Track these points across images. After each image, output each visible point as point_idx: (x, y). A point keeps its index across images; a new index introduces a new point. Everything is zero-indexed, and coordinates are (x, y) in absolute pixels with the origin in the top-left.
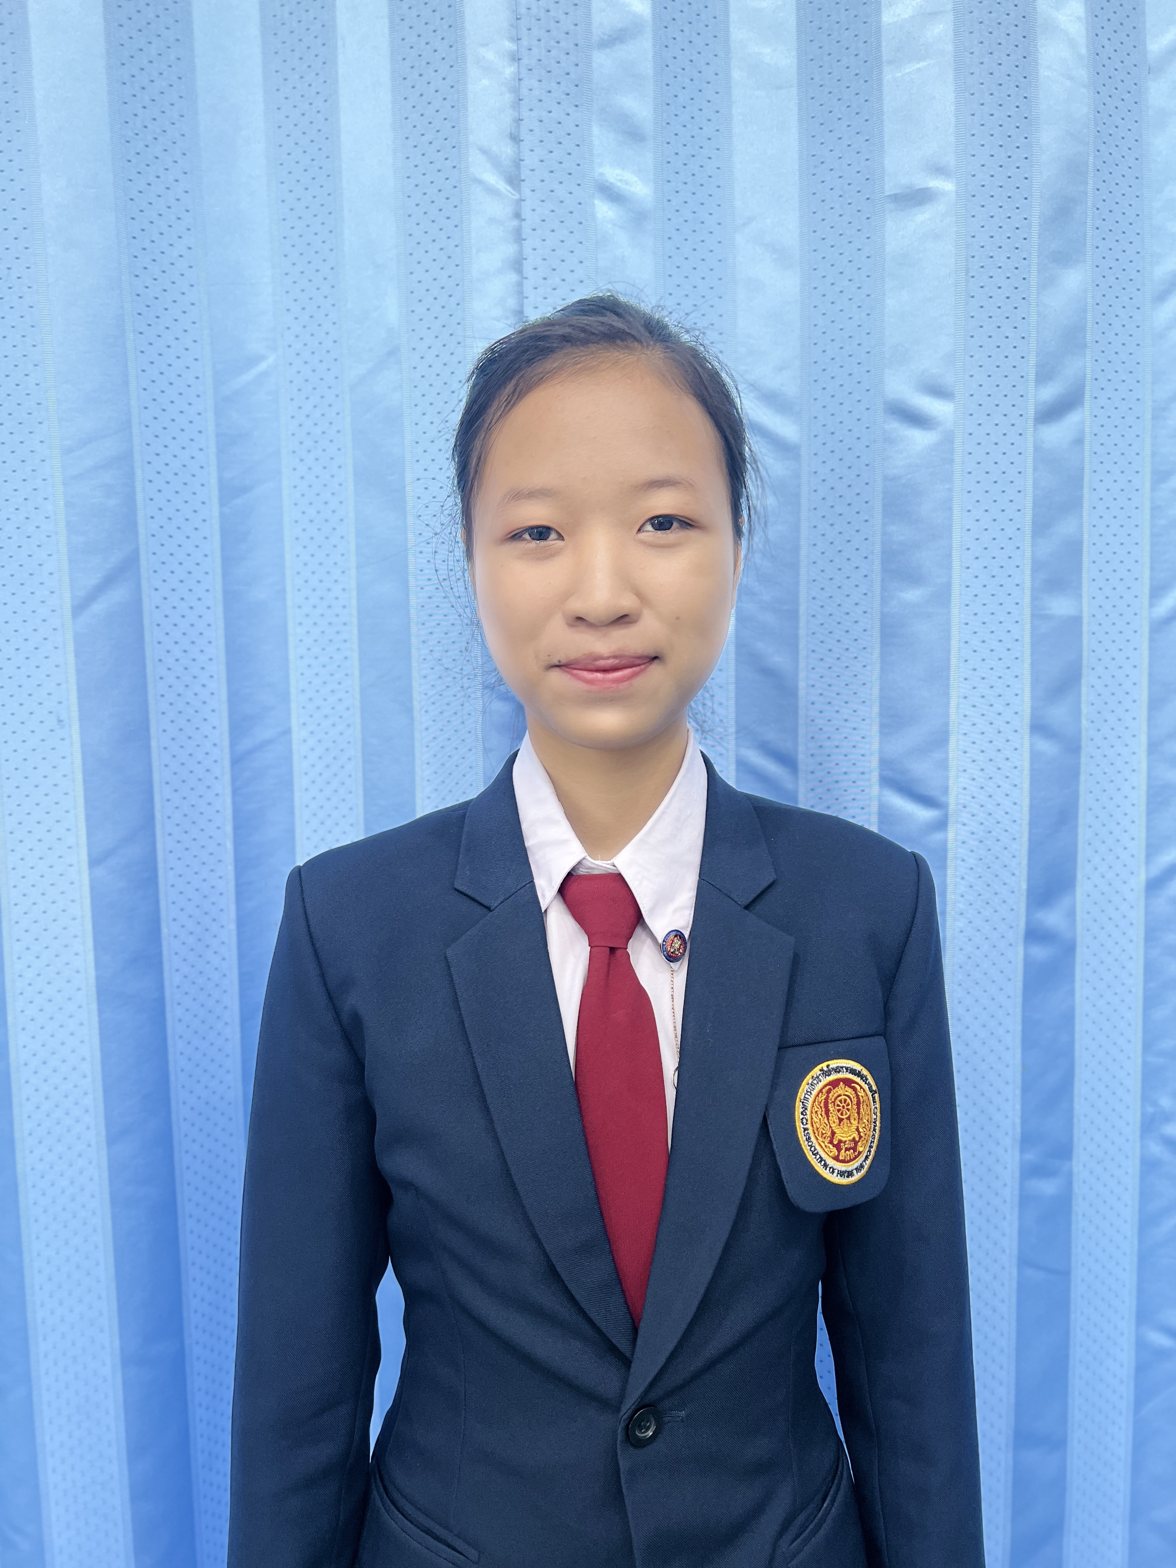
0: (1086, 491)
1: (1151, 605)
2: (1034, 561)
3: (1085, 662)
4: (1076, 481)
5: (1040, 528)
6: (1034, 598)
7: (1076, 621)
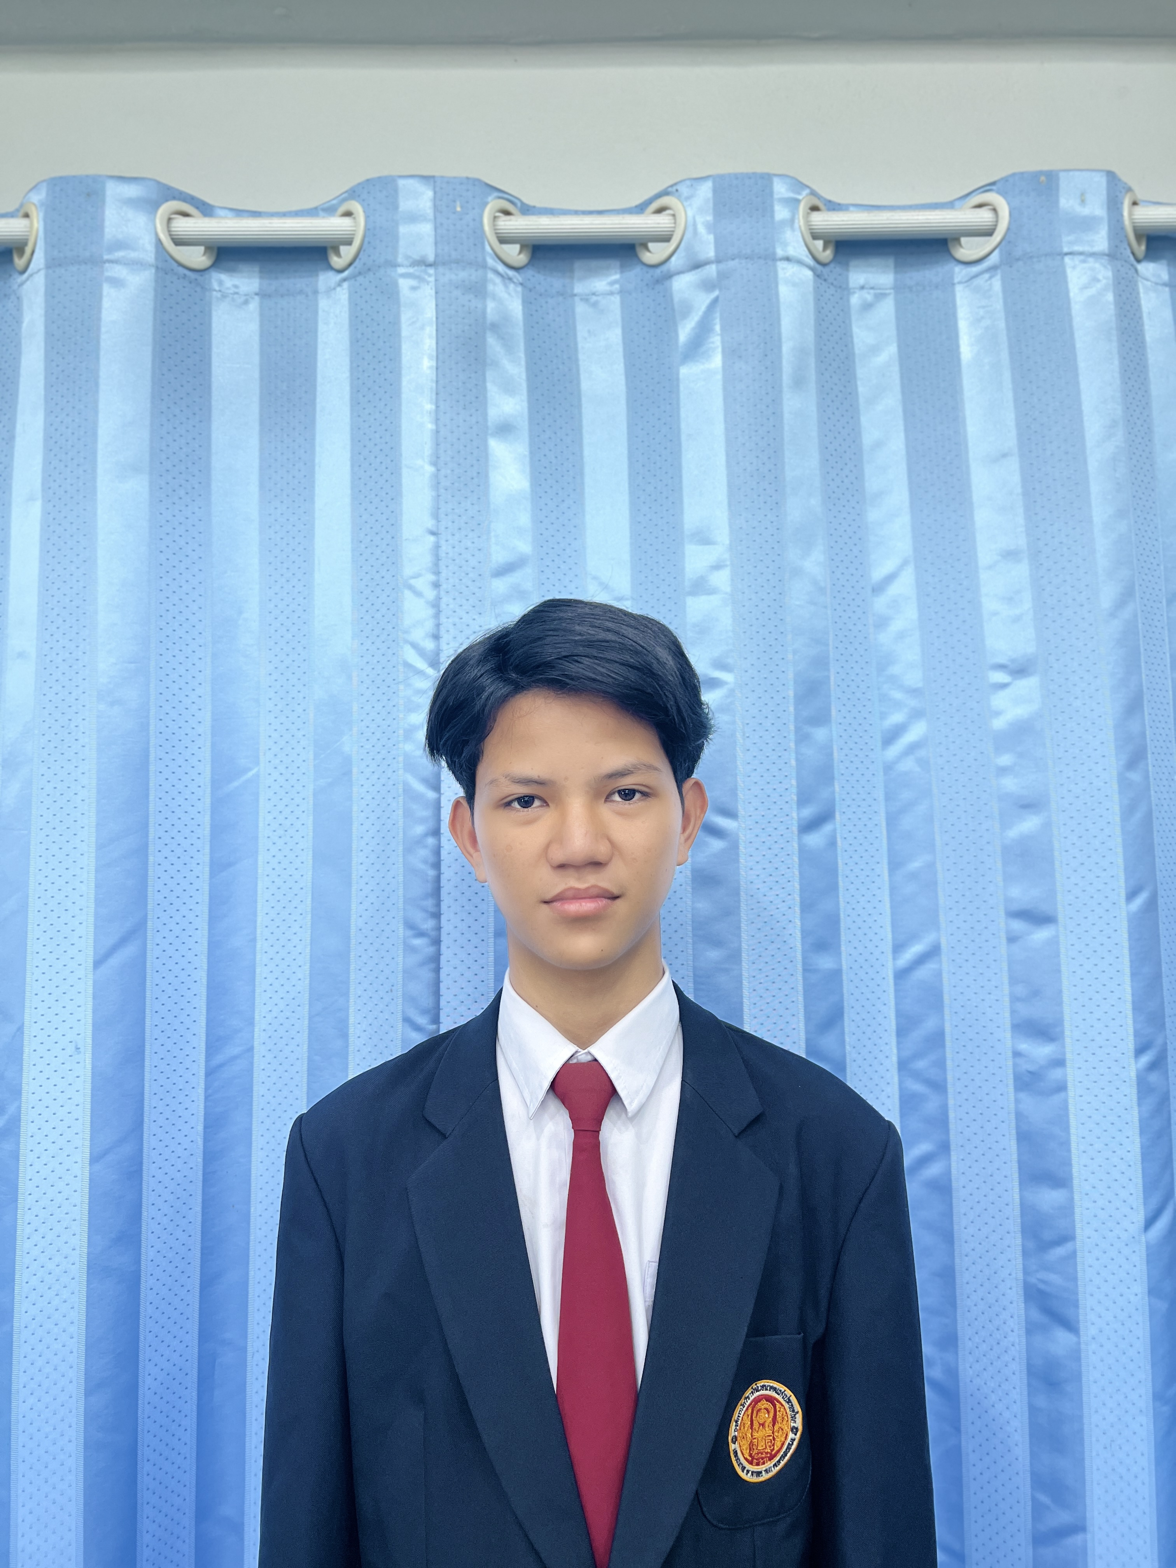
0: (840, 878)
1: (894, 959)
2: (803, 931)
3: (845, 1004)
4: (833, 872)
5: (806, 907)
6: (804, 958)
7: (837, 973)
